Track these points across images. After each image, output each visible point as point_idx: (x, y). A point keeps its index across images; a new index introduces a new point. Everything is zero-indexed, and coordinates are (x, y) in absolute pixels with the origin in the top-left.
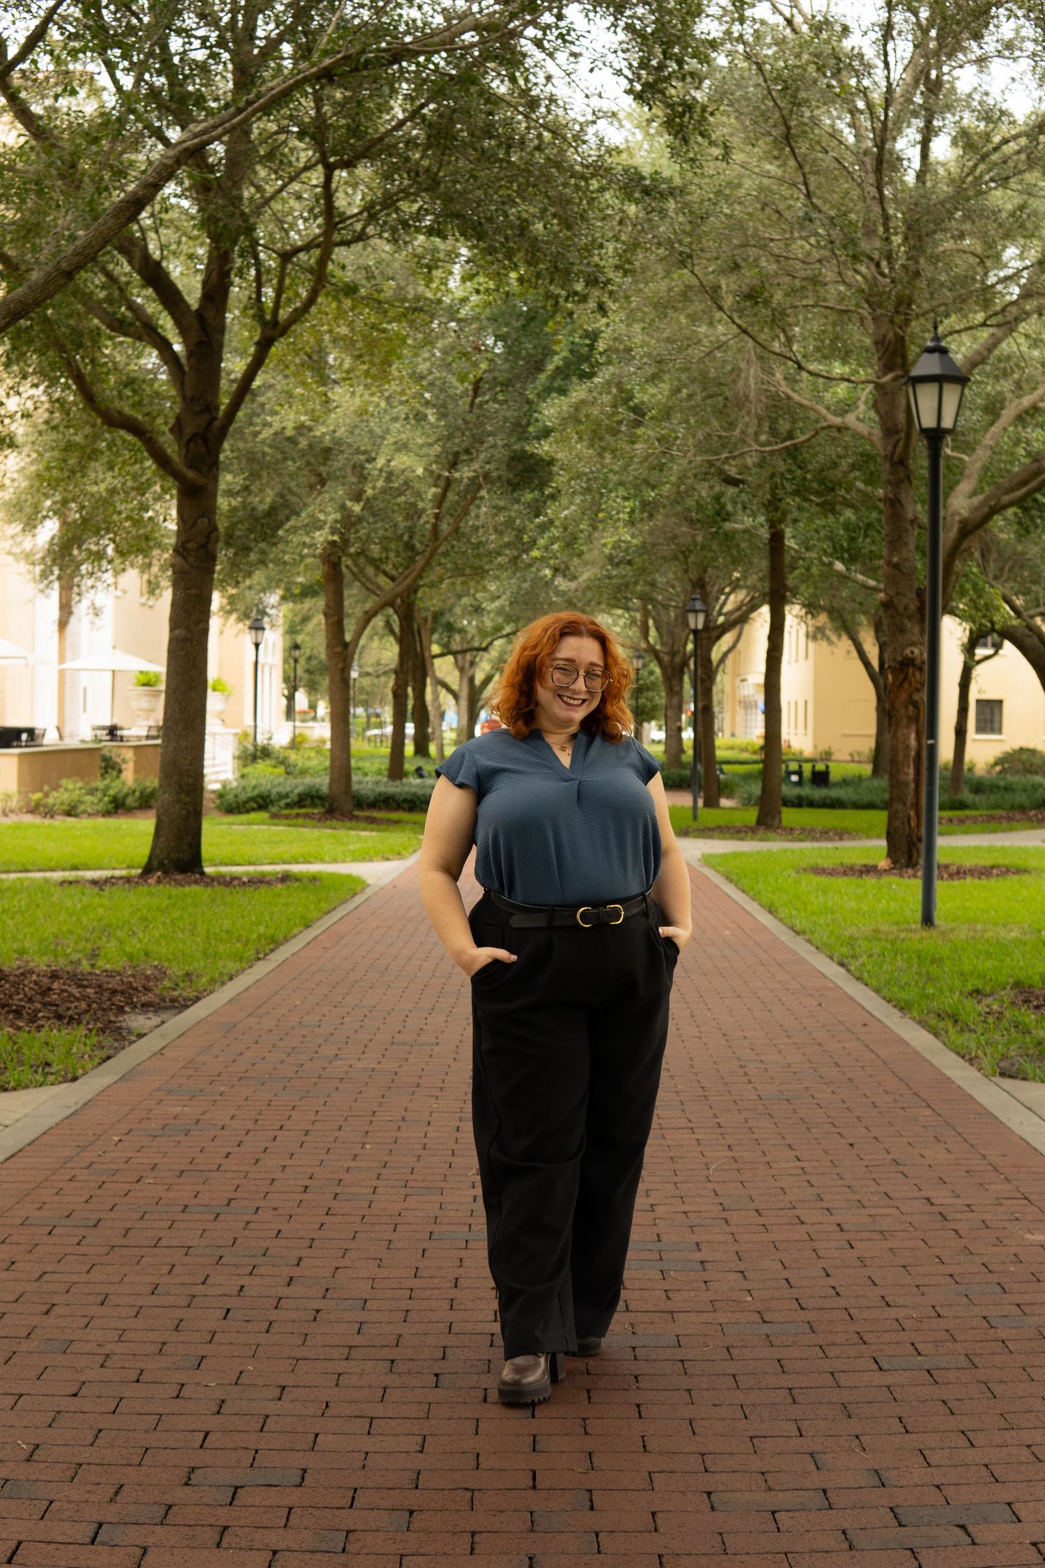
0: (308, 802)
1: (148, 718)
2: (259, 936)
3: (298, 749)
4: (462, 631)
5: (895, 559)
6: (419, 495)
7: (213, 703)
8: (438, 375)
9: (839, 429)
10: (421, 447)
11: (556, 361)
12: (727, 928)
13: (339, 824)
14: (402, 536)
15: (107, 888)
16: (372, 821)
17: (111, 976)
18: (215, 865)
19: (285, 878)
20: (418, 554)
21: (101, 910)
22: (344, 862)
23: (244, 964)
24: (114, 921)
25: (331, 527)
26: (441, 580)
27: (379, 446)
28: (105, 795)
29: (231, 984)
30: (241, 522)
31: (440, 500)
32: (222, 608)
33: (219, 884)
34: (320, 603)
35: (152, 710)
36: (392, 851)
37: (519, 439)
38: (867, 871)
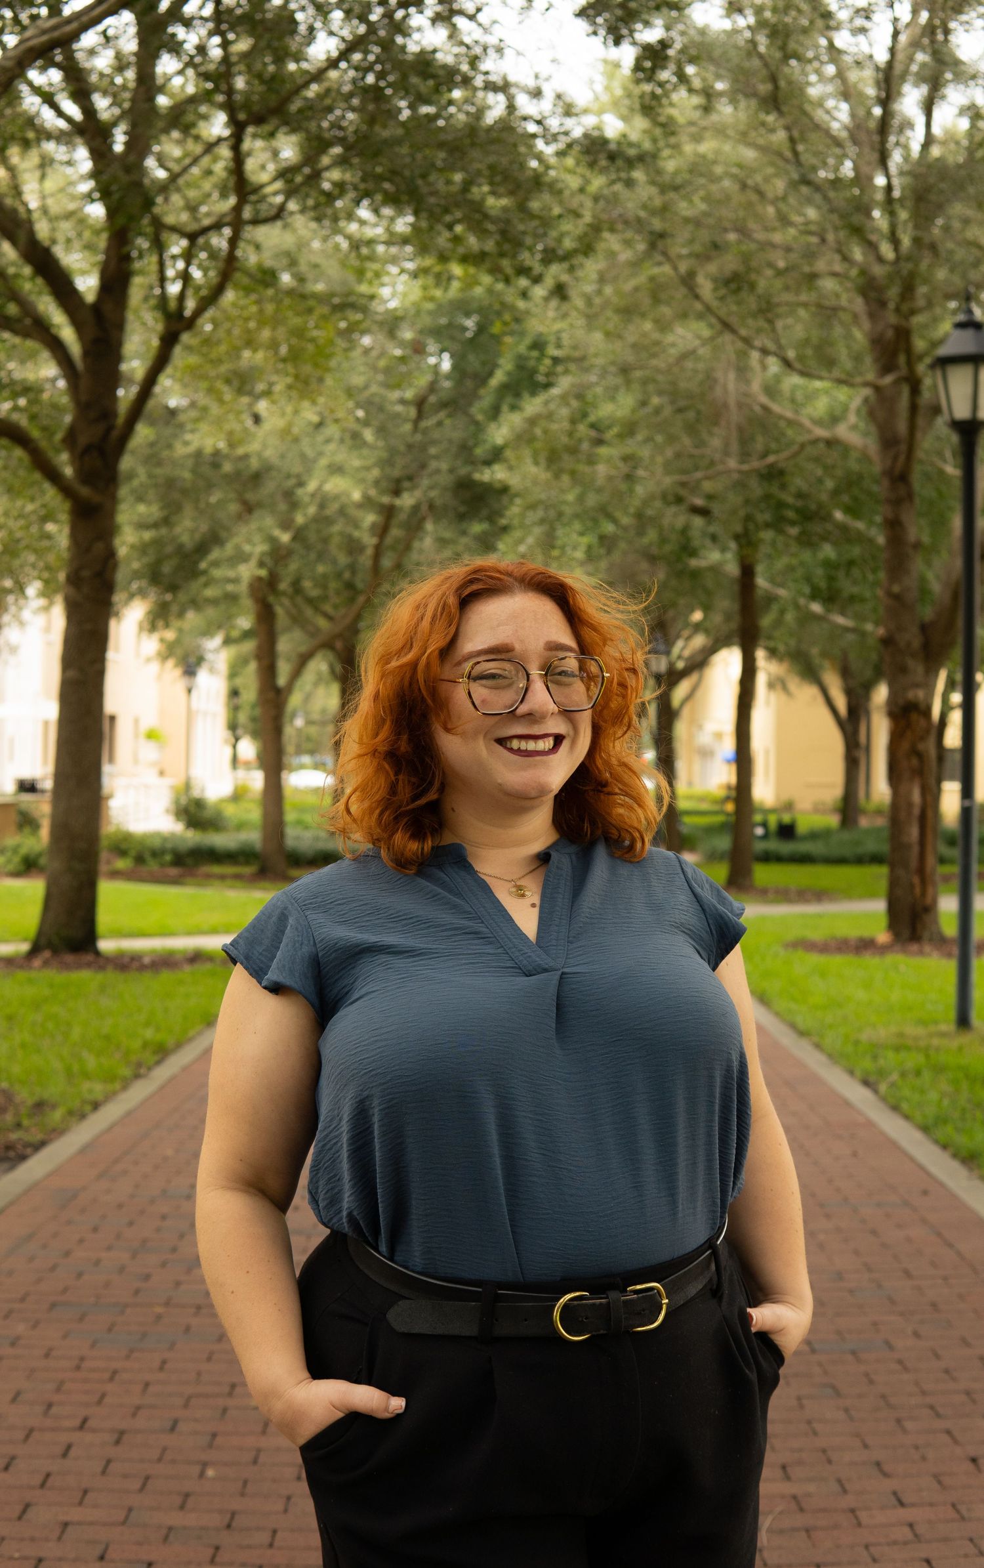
0: (242, 859)
2: (144, 1044)
3: (239, 801)
5: (896, 589)
6: (354, 523)
9: (828, 443)
10: (358, 470)
11: (500, 375)
13: (271, 885)
14: (343, 572)
18: (112, 939)
20: (359, 592)
23: (117, 1086)
25: (258, 561)
27: (311, 469)
28: (16, 854)
29: (92, 1117)
31: (382, 531)
33: (116, 967)
37: (464, 464)
38: (865, 946)
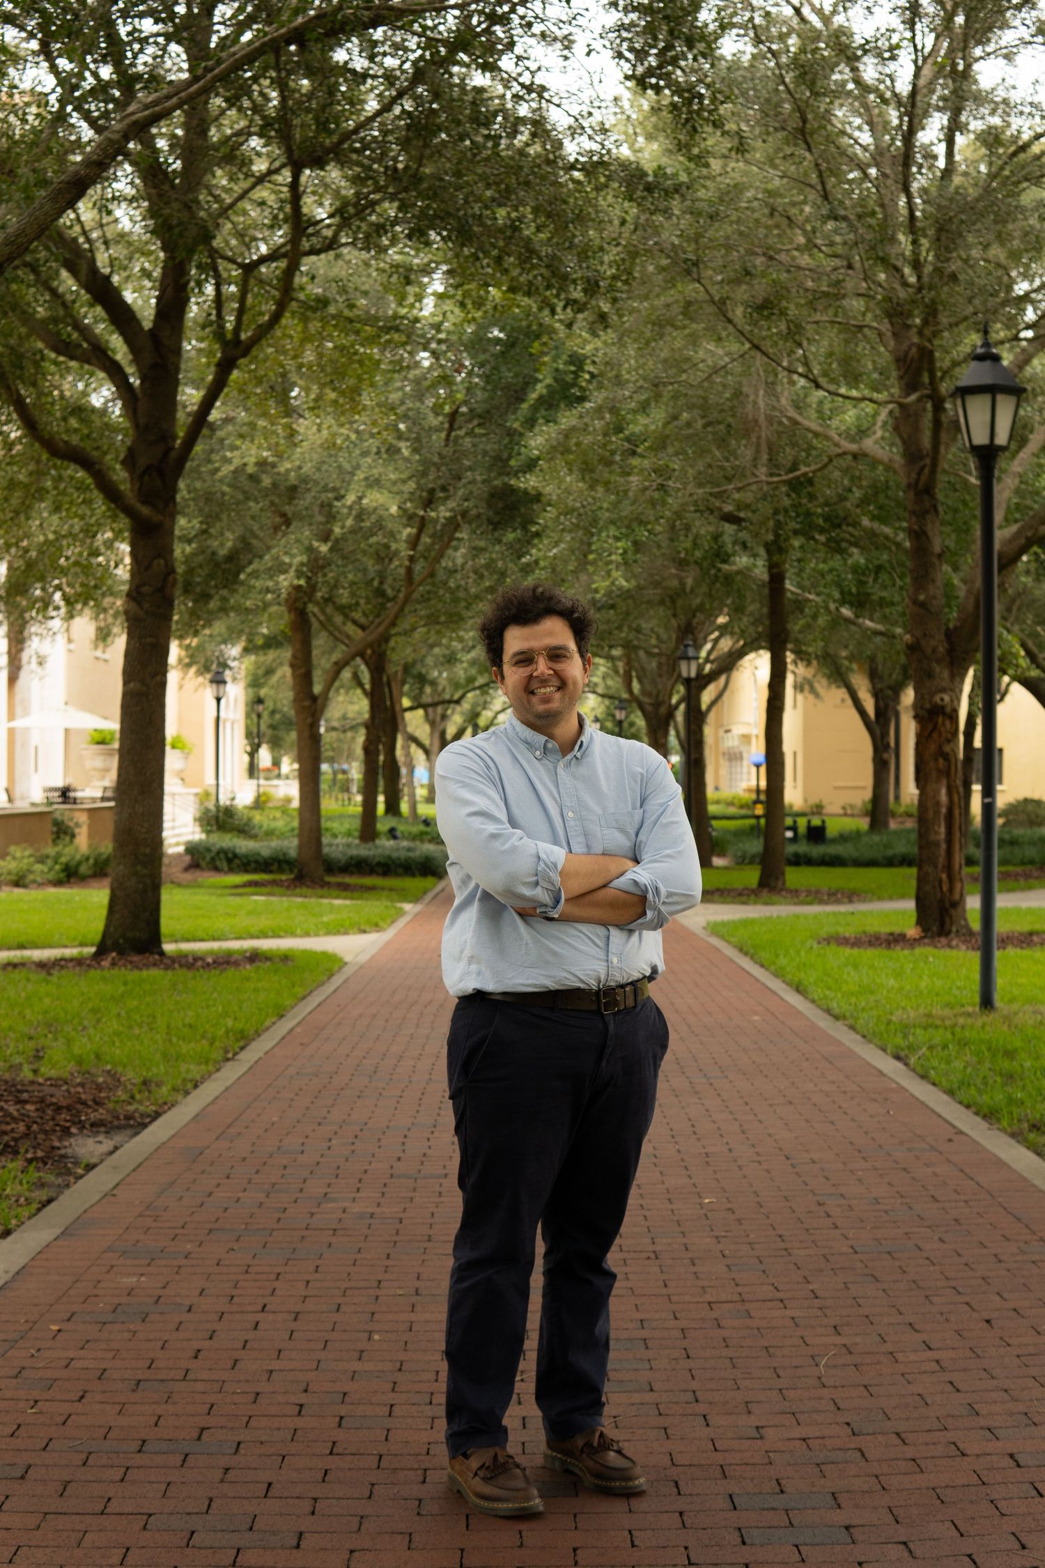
0: (275, 867)
1: (103, 778)
2: (227, 1032)
3: (263, 809)
4: (433, 683)
5: (922, 597)
6: (392, 535)
7: (173, 761)
8: (411, 405)
9: (855, 456)
10: (395, 483)
11: (540, 389)
12: (756, 1013)
13: (309, 891)
14: (373, 580)
15: (55, 972)
16: (345, 888)
17: (56, 1086)
18: (176, 941)
19: (254, 957)
20: (389, 600)
21: (47, 1001)
22: (316, 935)
23: (211, 1068)
24: (62, 1014)
25: (297, 571)
26: (414, 629)
27: (349, 483)
28: (56, 863)
29: (195, 1093)
30: (201, 566)
31: (414, 542)
32: (180, 660)
33: (181, 966)
34: (287, 654)
35: (107, 770)
36: (369, 922)
37: (500, 474)
38: (895, 940)
